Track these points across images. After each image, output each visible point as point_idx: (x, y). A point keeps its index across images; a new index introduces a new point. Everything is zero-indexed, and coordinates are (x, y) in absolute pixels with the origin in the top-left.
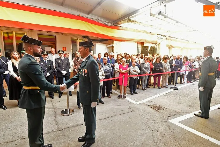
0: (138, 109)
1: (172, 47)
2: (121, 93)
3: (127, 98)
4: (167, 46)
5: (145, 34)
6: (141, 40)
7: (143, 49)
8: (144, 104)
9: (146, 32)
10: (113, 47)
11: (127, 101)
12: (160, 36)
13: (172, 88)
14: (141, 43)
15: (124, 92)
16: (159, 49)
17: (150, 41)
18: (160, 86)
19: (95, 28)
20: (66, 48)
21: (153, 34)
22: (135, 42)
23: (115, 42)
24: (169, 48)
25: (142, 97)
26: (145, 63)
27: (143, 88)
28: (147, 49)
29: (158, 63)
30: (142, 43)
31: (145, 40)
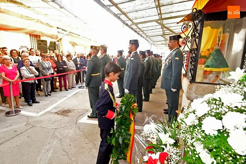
0: (40, 122)
1: (76, 44)
2: (10, 107)
3: (23, 112)
4: (70, 42)
5: (39, 24)
6: (35, 31)
7: (40, 44)
8: (49, 112)
9: (42, 23)
11: (23, 115)
12: (60, 30)
13: (80, 87)
14: (34, 36)
15: (17, 104)
16: (62, 45)
17: (49, 35)
18: (67, 87)
21: (51, 26)
22: (26, 33)
24: (73, 45)
25: (45, 105)
26: (44, 62)
27: (45, 93)
28: (45, 44)
29: (61, 61)
30: (37, 36)
31: (42, 33)
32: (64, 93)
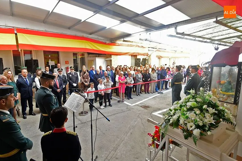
0: (133, 109)
1: (162, 57)
2: (120, 98)
3: (125, 102)
4: (157, 56)
5: (137, 48)
6: (134, 53)
7: (136, 61)
8: (138, 105)
9: (139, 46)
10: (111, 61)
11: (125, 104)
12: (150, 49)
14: (134, 56)
15: (123, 98)
16: (150, 59)
17: (142, 54)
19: (96, 46)
20: (68, 61)
21: (144, 48)
22: (130, 55)
23: (112, 56)
24: (159, 58)
25: (136, 101)
26: (138, 74)
27: (137, 94)
28: (139, 61)
30: (136, 56)
31: (138, 53)
32: (147, 95)
